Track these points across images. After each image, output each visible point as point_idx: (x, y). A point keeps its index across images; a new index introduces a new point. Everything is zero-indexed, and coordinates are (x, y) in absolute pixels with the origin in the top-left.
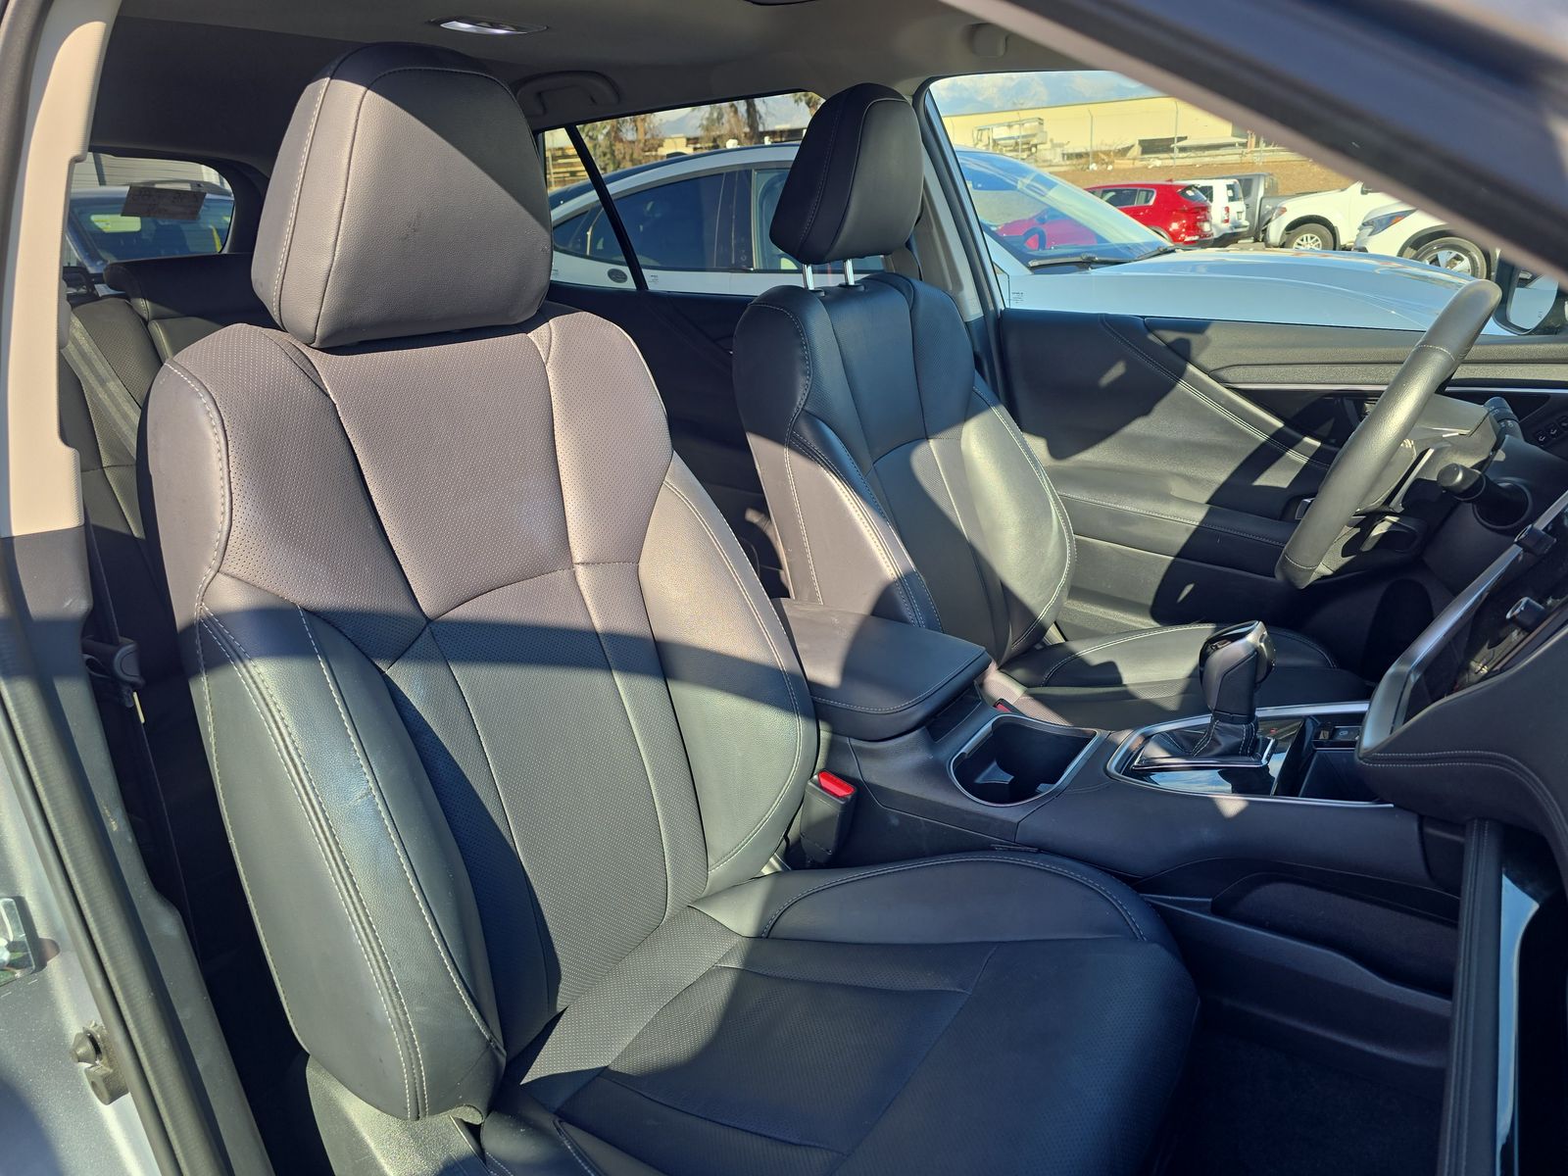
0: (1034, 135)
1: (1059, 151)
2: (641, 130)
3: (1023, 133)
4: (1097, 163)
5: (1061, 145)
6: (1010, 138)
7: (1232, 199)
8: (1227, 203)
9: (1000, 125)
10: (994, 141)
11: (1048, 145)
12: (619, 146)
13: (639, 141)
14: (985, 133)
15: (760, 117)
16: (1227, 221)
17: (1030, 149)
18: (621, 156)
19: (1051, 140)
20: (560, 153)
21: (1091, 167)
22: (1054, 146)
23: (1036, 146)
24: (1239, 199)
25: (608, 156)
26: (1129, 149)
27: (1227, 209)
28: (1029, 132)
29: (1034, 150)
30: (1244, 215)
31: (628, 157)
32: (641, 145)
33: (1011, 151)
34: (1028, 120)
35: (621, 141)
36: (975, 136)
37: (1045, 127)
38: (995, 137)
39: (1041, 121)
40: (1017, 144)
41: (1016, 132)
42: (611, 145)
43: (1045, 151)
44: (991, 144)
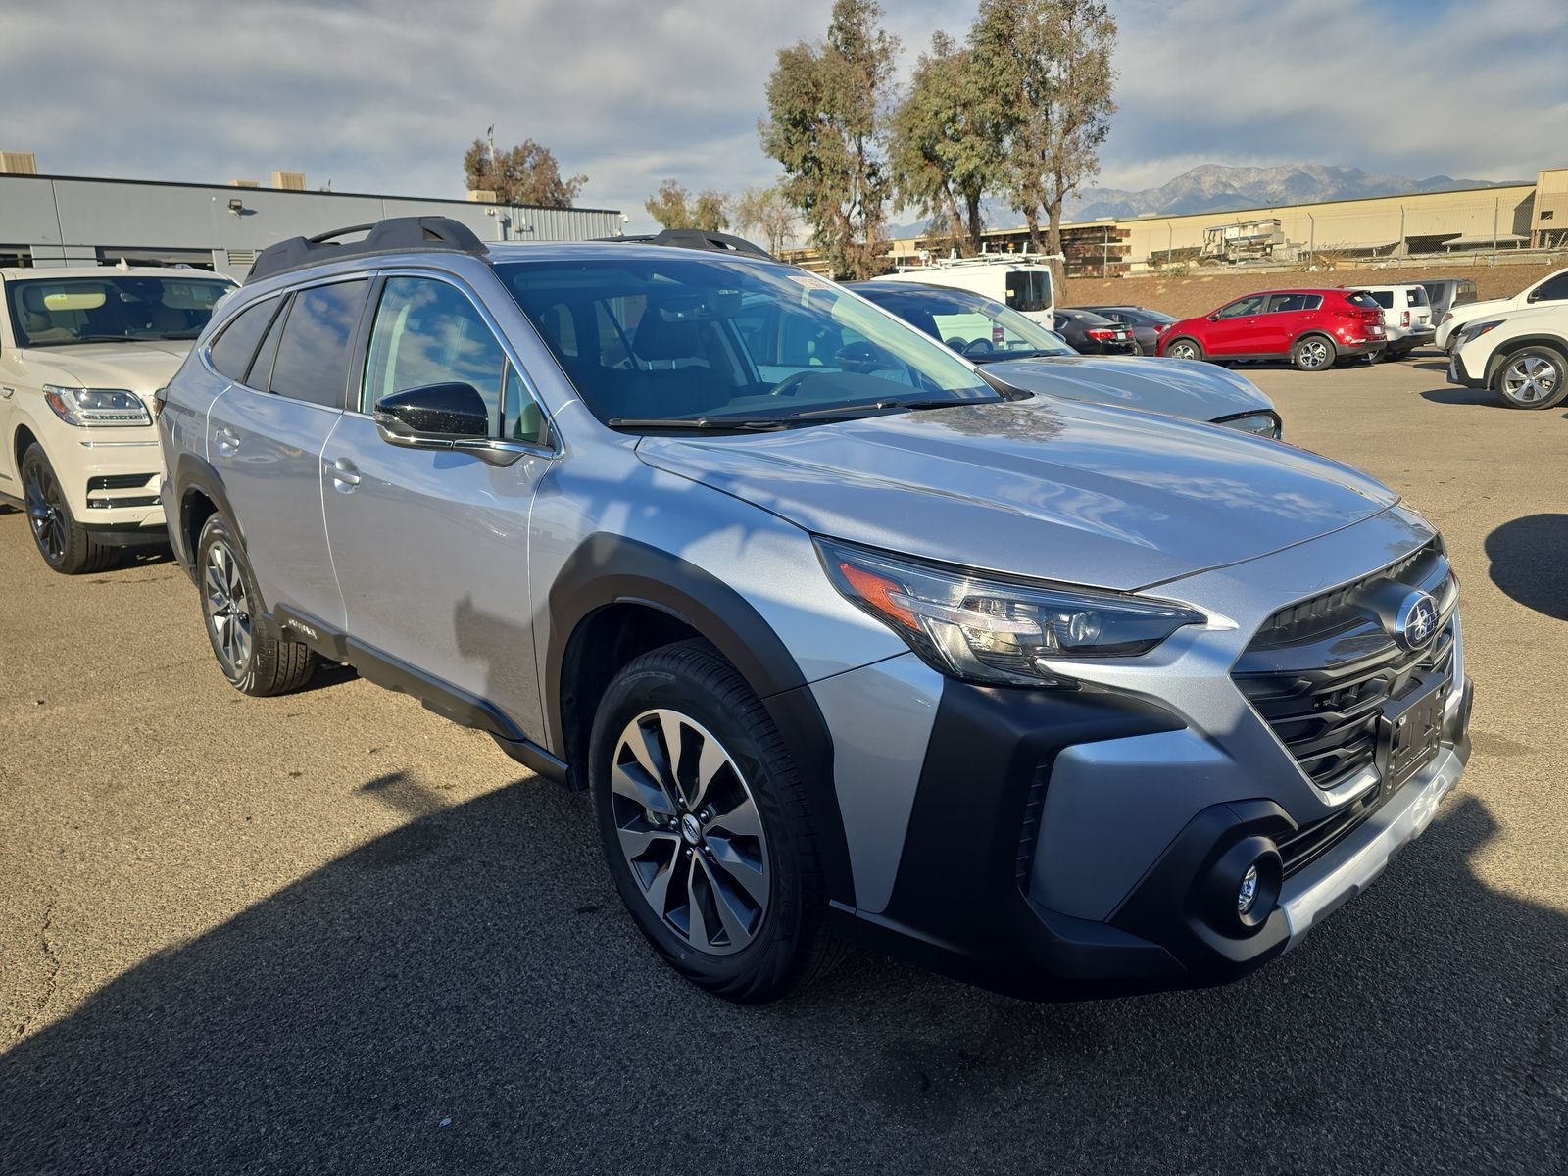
0: (1269, 236)
1: (1295, 251)
2: (871, 236)
3: (1256, 234)
4: (1317, 264)
5: (1299, 246)
6: (1243, 239)
7: (1411, 304)
8: (1406, 308)
9: (1232, 226)
10: (1227, 241)
11: (1285, 245)
12: (850, 250)
13: (869, 246)
14: (1218, 233)
15: (983, 223)
16: (1407, 325)
17: (1265, 249)
18: (850, 259)
19: (1288, 240)
20: (799, 256)
21: (1311, 269)
22: (1291, 246)
23: (1271, 246)
24: (1422, 304)
25: (839, 259)
26: (1393, 246)
27: (1407, 314)
28: (1264, 233)
29: (1268, 250)
30: (1429, 320)
31: (856, 260)
32: (870, 249)
33: (1244, 251)
34: (1263, 222)
35: (852, 246)
36: (1207, 237)
37: (1283, 228)
38: (1227, 238)
39: (1277, 222)
40: (1250, 244)
41: (1249, 232)
42: (842, 250)
43: (1281, 252)
44: (1224, 244)
